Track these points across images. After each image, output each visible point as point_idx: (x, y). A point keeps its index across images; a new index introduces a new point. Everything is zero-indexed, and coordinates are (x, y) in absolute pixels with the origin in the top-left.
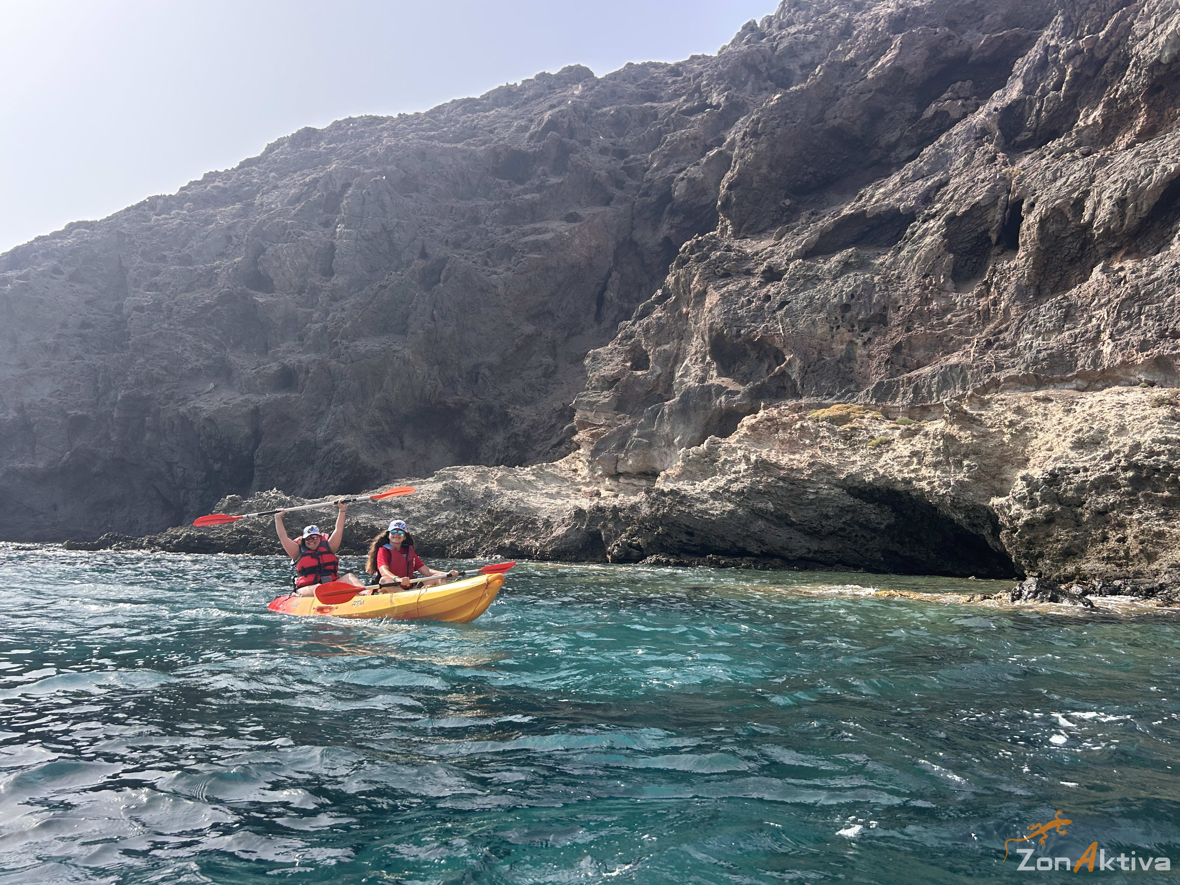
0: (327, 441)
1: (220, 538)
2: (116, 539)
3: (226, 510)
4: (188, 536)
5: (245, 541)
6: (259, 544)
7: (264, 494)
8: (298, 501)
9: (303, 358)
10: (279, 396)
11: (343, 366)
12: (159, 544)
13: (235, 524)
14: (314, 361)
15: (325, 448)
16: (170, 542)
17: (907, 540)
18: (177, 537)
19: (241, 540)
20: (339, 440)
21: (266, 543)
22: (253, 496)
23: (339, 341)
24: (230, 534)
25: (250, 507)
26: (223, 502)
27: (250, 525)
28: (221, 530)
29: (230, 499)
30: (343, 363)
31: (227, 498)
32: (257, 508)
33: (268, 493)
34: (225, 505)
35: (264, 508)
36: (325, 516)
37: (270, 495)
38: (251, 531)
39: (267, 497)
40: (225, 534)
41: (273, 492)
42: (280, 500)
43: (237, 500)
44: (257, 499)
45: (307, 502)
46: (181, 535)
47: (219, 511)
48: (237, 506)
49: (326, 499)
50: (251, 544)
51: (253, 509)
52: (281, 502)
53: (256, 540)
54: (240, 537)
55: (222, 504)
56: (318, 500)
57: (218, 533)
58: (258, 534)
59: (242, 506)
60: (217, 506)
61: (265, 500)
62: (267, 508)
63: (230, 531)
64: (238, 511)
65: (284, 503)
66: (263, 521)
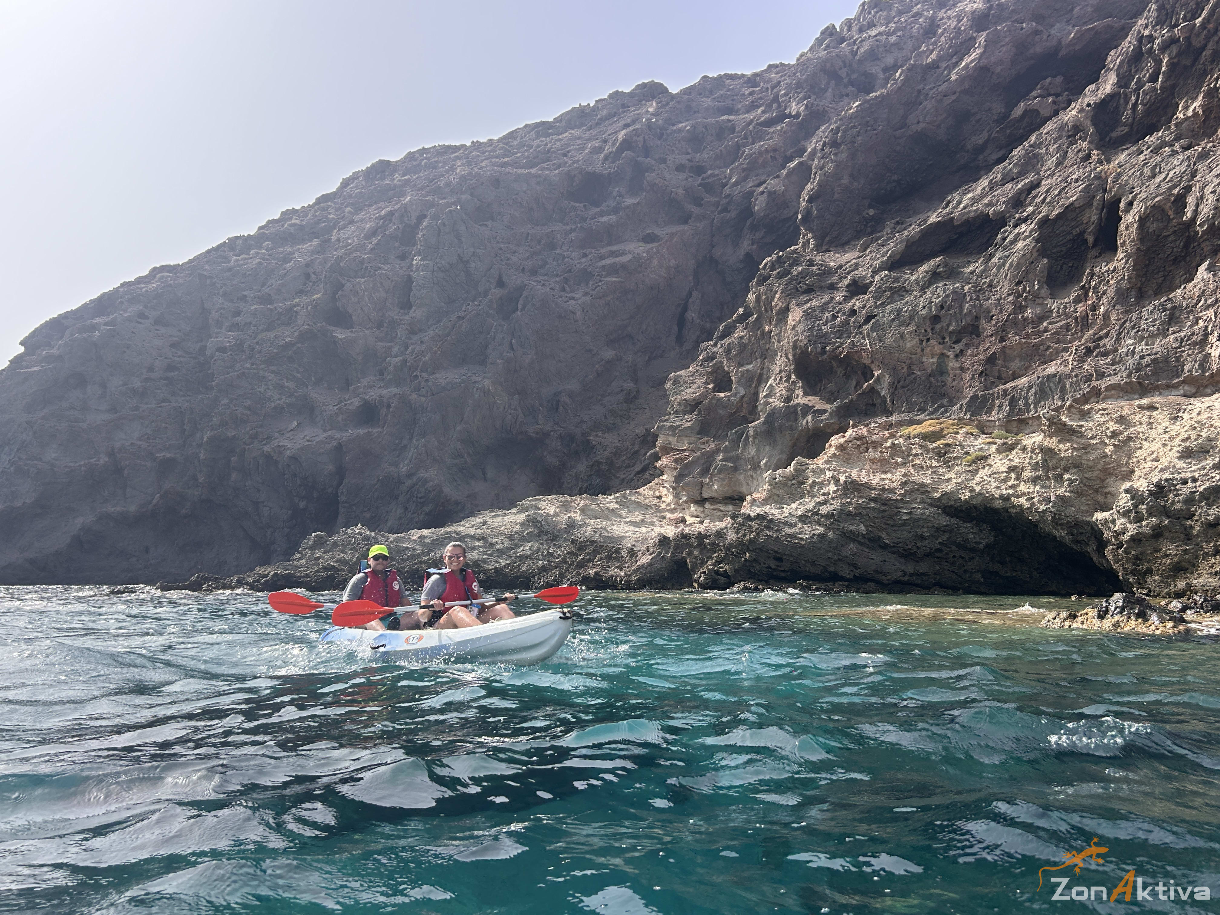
0: (410, 476)
1: (307, 576)
2: (207, 580)
3: (312, 548)
4: (276, 574)
5: (331, 578)
7: (349, 531)
8: (383, 536)
9: (384, 392)
10: (361, 431)
11: (423, 399)
12: (247, 584)
13: (321, 561)
14: (395, 395)
15: (409, 482)
16: (258, 581)
17: (1008, 559)
18: (265, 576)
19: (328, 577)
20: (422, 474)
22: (338, 533)
23: (419, 374)
24: (317, 571)
25: (335, 544)
26: (309, 539)
27: (335, 562)
28: (308, 567)
29: (316, 536)
30: (423, 396)
31: (313, 535)
32: (343, 545)
33: (353, 529)
34: (311, 543)
35: (348, 544)
36: (410, 551)
37: (355, 531)
38: (337, 568)
39: (352, 533)
40: (311, 572)
41: (358, 528)
42: (364, 536)
43: (322, 538)
44: (342, 536)
45: (392, 537)
46: (269, 574)
47: (305, 549)
48: (323, 544)
49: (410, 533)
50: (338, 581)
51: (338, 546)
52: (366, 538)
53: (342, 576)
54: (327, 574)
55: (308, 542)
56: (402, 535)
57: (304, 571)
58: (343, 570)
59: (328, 543)
60: (304, 544)
61: (349, 537)
62: (352, 545)
63: (316, 569)
64: (324, 548)
65: (369, 539)
66: (348, 557)
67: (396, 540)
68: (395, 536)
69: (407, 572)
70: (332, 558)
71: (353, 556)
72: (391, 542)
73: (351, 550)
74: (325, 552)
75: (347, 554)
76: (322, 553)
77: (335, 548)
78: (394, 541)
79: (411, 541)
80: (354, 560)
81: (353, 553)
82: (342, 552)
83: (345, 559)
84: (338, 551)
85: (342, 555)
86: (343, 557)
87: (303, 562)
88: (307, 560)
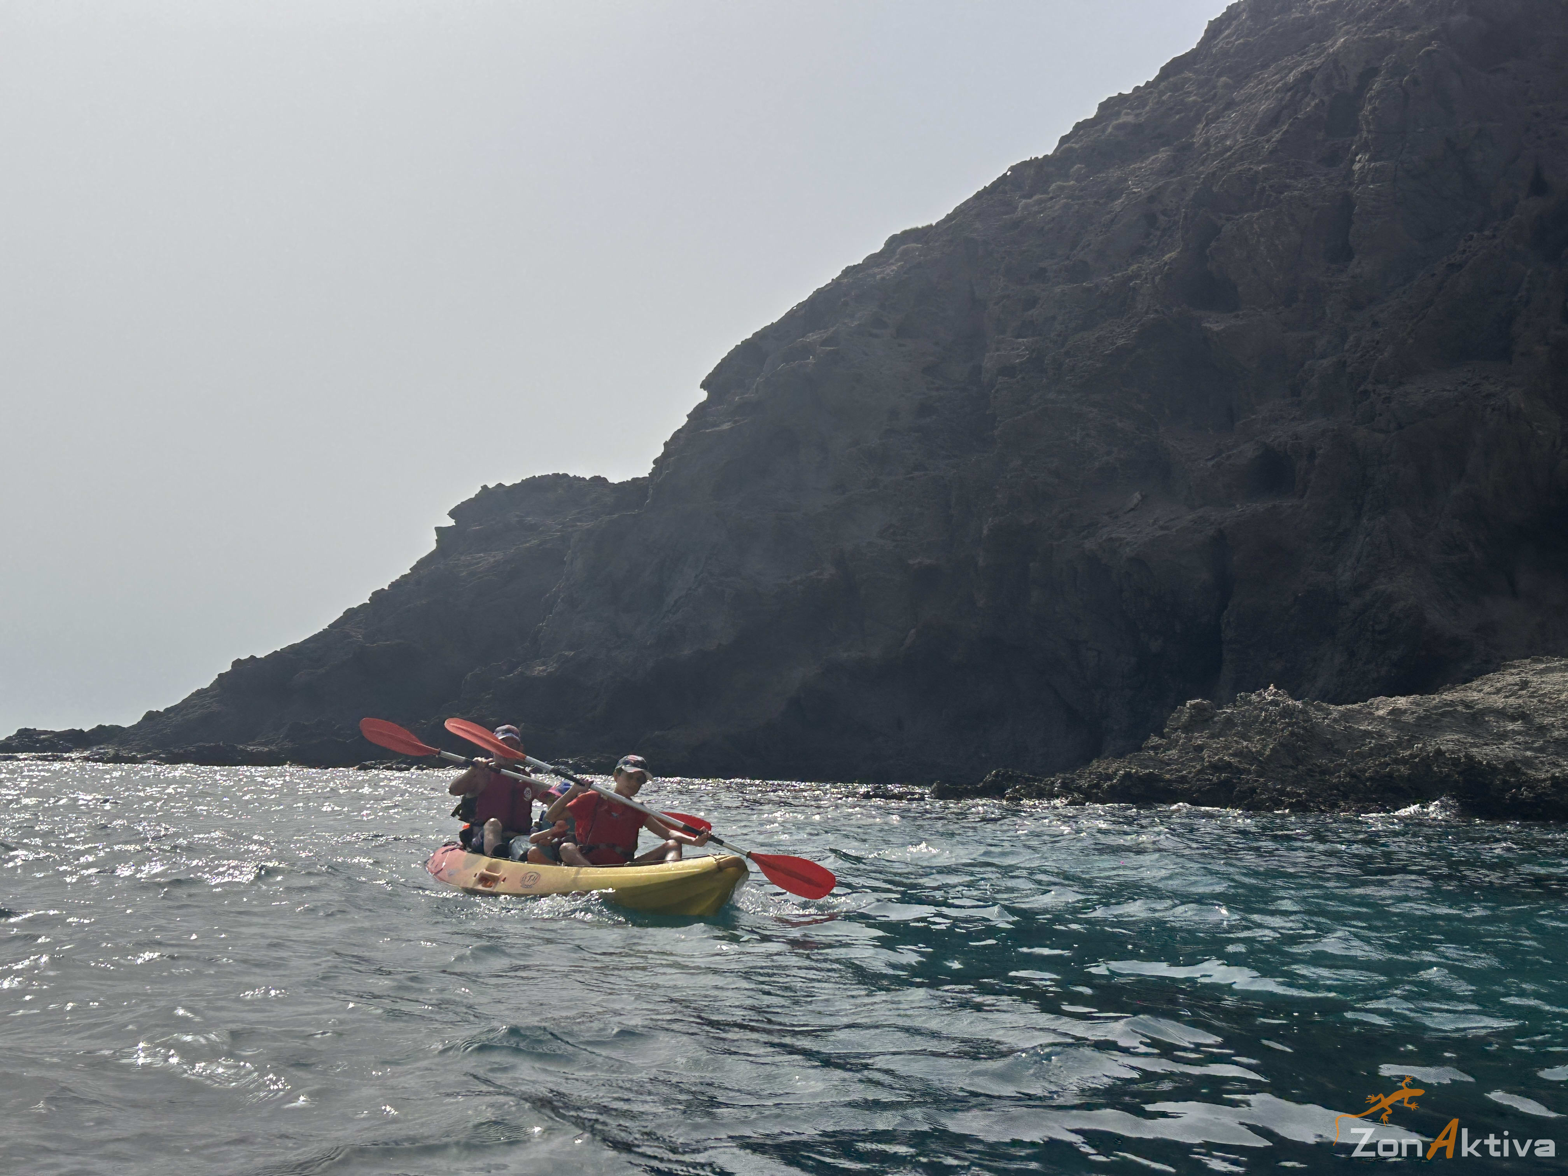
0: (1358, 589)
1: (1182, 779)
2: (1012, 780)
3: (1188, 728)
4: (1128, 775)
5: (1227, 785)
6: (1253, 790)
7: (1253, 696)
8: (1318, 708)
9: (1302, 428)
10: (1261, 506)
11: (1381, 437)
12: (1079, 789)
13: (1205, 753)
14: (1323, 432)
15: (1356, 603)
16: (1097, 786)
18: (1109, 778)
19: (1222, 783)
20: (1383, 586)
21: (1265, 788)
22: (1234, 702)
23: (1370, 387)
24: (1200, 772)
25: (1229, 722)
26: (1181, 711)
27: (1234, 755)
28: (1183, 764)
29: (1194, 707)
30: (1380, 431)
31: (1188, 705)
32: (1243, 724)
33: (1260, 695)
34: (1185, 718)
35: (1254, 722)
36: (1373, 738)
37: (1264, 698)
38: (1237, 767)
39: (1259, 702)
40: (1190, 773)
41: (1270, 693)
42: (1284, 707)
43: (1205, 710)
44: (1240, 707)
45: (1336, 710)
46: (1115, 773)
47: (1176, 730)
48: (1207, 720)
49: (1371, 704)
50: (1240, 791)
51: (1236, 725)
52: (1287, 712)
53: (1247, 782)
54: (1218, 778)
55: (1179, 717)
56: (1355, 706)
57: (1177, 771)
58: (1249, 772)
59: (1216, 719)
60: (1172, 720)
61: (1255, 708)
62: (1262, 724)
63: (1198, 767)
64: (1208, 729)
65: (1293, 714)
66: (1255, 747)
67: (1346, 717)
68: (1340, 708)
69: (1371, 779)
70: (1226, 748)
71: (1264, 747)
72: (1335, 720)
73: (1260, 733)
74: (1212, 736)
75: (1252, 742)
76: (1207, 738)
77: (1229, 730)
78: (1340, 717)
79: (1374, 719)
80: (1268, 752)
81: (1263, 740)
82: (1244, 737)
83: (1250, 751)
84: (1234, 735)
85: (1245, 743)
86: (1247, 747)
87: (1173, 753)
88: (1180, 751)
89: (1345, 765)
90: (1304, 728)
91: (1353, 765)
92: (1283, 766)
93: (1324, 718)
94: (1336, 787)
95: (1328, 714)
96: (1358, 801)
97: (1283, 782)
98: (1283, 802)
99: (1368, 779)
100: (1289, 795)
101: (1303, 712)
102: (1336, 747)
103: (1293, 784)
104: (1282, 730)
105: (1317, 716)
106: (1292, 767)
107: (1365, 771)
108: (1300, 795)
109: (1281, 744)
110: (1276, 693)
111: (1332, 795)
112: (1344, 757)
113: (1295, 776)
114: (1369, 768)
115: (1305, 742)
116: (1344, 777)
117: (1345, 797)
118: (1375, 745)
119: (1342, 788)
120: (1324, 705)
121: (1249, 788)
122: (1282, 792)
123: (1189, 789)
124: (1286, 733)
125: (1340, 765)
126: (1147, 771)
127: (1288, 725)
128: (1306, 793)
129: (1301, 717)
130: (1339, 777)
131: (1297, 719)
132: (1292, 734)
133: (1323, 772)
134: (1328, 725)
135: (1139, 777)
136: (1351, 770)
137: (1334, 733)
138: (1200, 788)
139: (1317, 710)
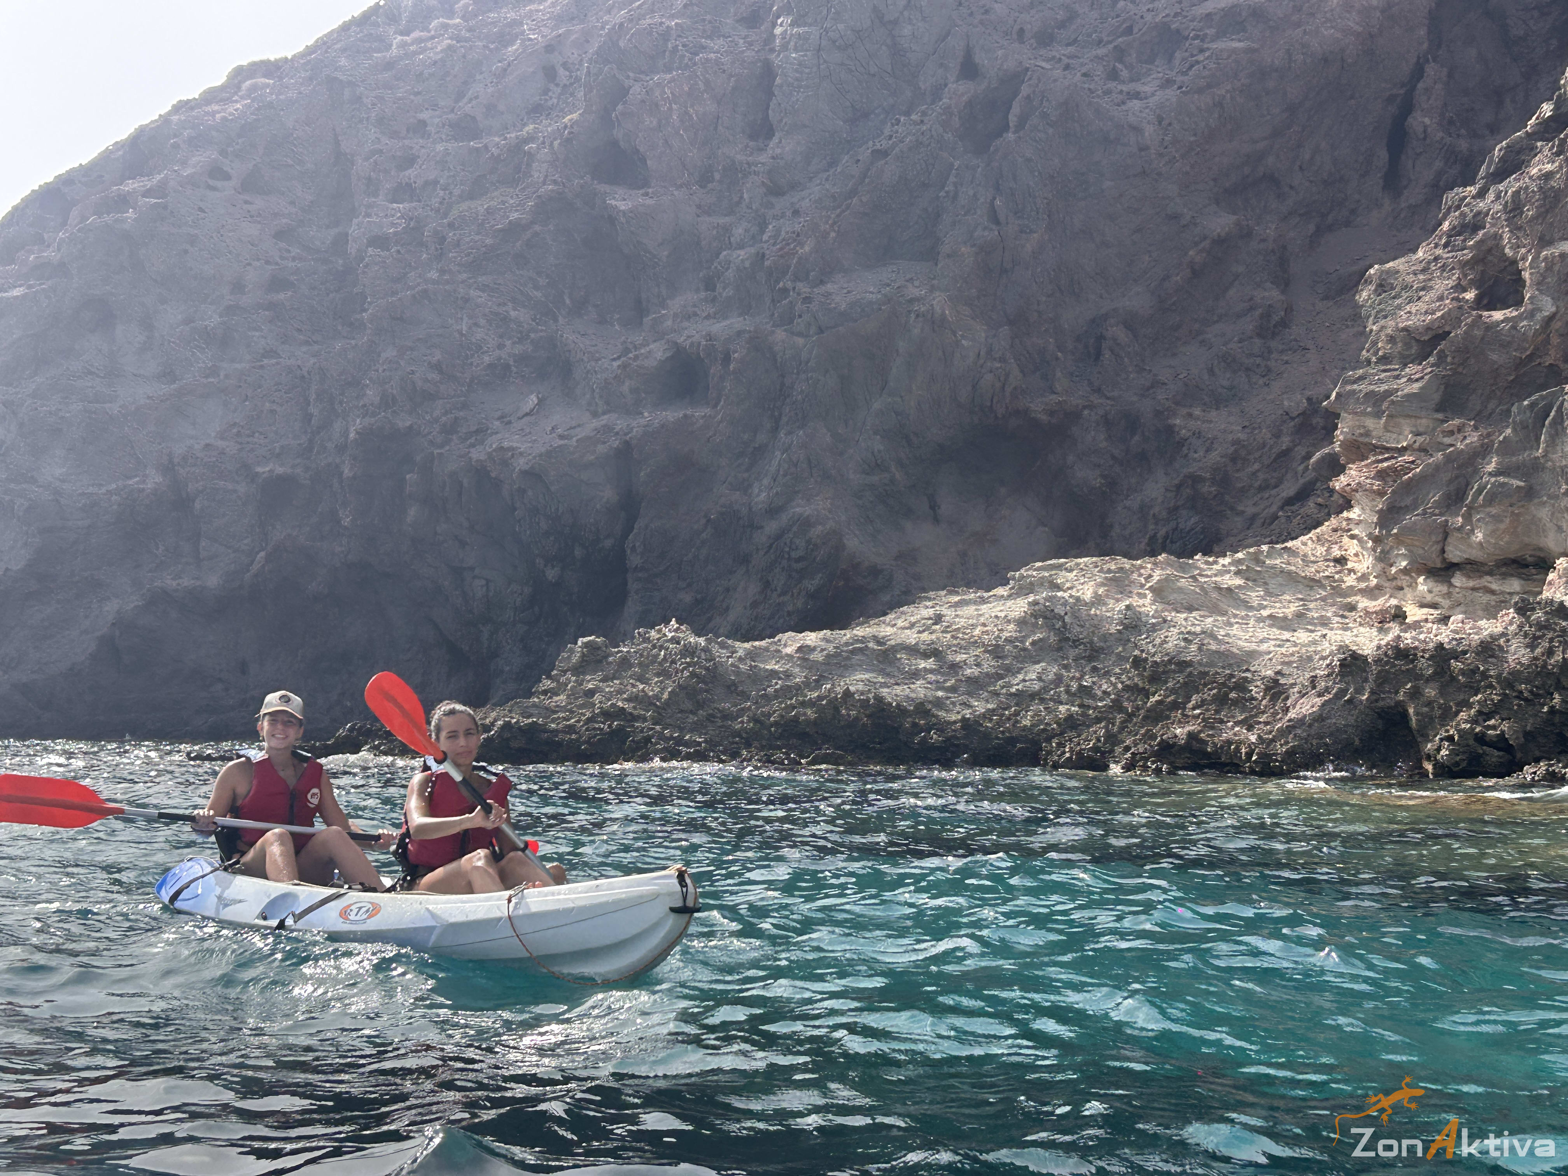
0: (773, 511)
1: (571, 729)
2: (368, 734)
3: (579, 670)
4: (507, 725)
5: (618, 735)
6: (648, 740)
7: (653, 634)
8: (723, 646)
9: (716, 328)
10: (671, 415)
11: (800, 341)
13: (597, 698)
14: (739, 333)
15: (772, 527)
18: (487, 729)
19: (613, 733)
20: (800, 508)
21: (661, 737)
22: (632, 639)
23: (789, 285)
24: (589, 720)
25: (625, 662)
26: (572, 651)
27: (628, 700)
28: (571, 712)
29: (586, 645)
30: (800, 334)
31: (579, 643)
32: (640, 664)
33: (660, 631)
34: (575, 659)
35: (653, 662)
36: (780, 679)
37: (665, 635)
38: (631, 714)
39: (658, 639)
40: (578, 721)
41: (670, 629)
42: (685, 645)
43: (599, 648)
44: (639, 645)
45: (741, 648)
46: (493, 724)
47: (565, 672)
48: (600, 661)
49: (779, 641)
50: (633, 741)
51: (631, 666)
52: (689, 651)
53: (642, 731)
54: (610, 726)
55: (569, 657)
56: (763, 643)
57: (565, 719)
58: (645, 719)
59: (611, 659)
60: (560, 662)
61: (654, 646)
62: (660, 664)
63: (588, 715)
64: (602, 671)
65: (694, 652)
66: (652, 690)
67: (752, 655)
68: (747, 645)
69: (776, 724)
70: (620, 692)
71: (663, 689)
72: (740, 659)
73: (658, 675)
74: (605, 680)
75: (650, 685)
76: (600, 681)
77: (625, 671)
78: (746, 655)
79: (782, 658)
80: (665, 696)
81: (661, 682)
82: (641, 679)
83: (646, 694)
84: (631, 677)
85: (641, 687)
86: (643, 690)
87: (561, 699)
88: (568, 696)
89: (749, 708)
90: (707, 669)
91: (757, 708)
92: (681, 711)
93: (728, 657)
94: (738, 734)
95: (733, 653)
96: (762, 748)
97: (681, 729)
98: (680, 752)
99: (772, 726)
100: (687, 744)
101: (705, 650)
102: (740, 688)
103: (691, 731)
104: (682, 671)
105: (720, 654)
106: (691, 712)
107: (769, 715)
108: (699, 744)
109: (679, 686)
110: (678, 629)
111: (734, 743)
112: (748, 698)
113: (694, 723)
114: (774, 712)
115: (706, 683)
116: (749, 722)
117: (748, 745)
118: (782, 687)
119: (744, 735)
120: (730, 642)
121: (644, 737)
122: (679, 741)
123: (577, 740)
124: (686, 674)
125: (743, 709)
126: (530, 720)
127: (689, 665)
128: (705, 742)
129: (703, 656)
130: (742, 722)
131: (699, 658)
132: (693, 675)
133: (726, 716)
134: (732, 665)
135: (520, 728)
136: (755, 715)
137: (738, 673)
138: (590, 738)
139: (722, 648)
